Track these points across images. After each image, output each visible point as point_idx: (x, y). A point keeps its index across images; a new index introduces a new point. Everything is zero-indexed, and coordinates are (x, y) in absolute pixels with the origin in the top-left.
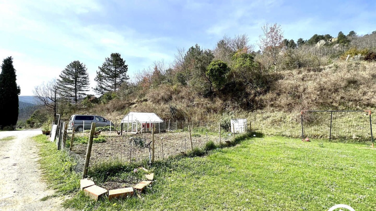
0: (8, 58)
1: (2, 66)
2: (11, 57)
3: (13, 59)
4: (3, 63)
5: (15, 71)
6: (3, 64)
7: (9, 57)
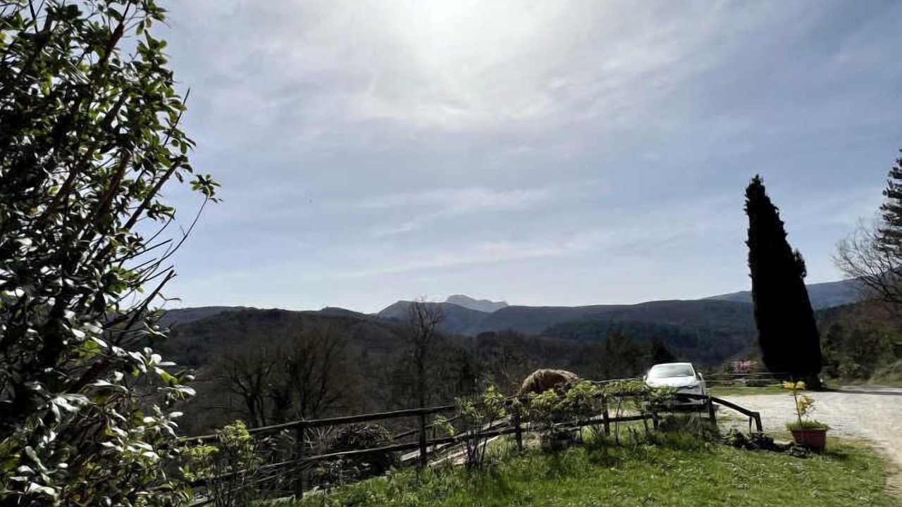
0: (751, 182)
1: (746, 207)
2: (757, 177)
3: (762, 179)
4: (748, 199)
5: (777, 211)
6: (746, 201)
7: (754, 177)
